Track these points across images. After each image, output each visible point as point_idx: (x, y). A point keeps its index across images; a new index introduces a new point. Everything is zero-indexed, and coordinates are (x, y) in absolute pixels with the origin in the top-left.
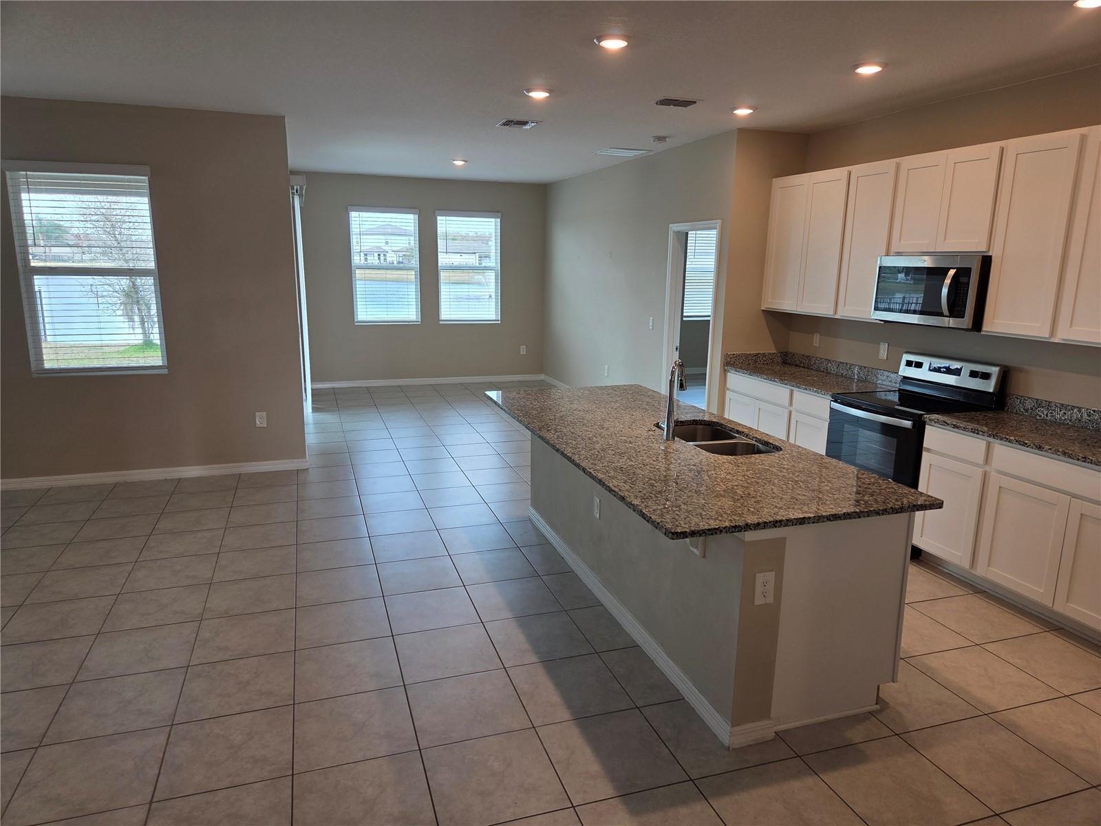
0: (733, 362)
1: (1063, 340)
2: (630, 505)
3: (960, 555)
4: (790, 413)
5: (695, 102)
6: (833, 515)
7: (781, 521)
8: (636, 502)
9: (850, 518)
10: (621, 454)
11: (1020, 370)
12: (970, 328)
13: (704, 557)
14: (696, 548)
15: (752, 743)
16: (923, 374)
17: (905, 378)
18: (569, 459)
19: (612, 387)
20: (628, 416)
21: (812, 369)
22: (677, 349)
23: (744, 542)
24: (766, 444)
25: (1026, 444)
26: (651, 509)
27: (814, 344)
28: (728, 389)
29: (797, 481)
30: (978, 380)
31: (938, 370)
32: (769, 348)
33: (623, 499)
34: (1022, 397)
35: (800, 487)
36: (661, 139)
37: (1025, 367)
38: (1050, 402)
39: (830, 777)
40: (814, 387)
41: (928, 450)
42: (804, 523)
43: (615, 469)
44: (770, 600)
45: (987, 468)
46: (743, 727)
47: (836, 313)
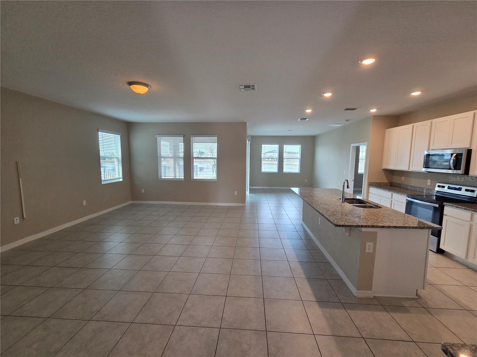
0: (371, 184)
2: (325, 217)
3: (461, 253)
4: (392, 200)
5: (356, 109)
6: (395, 226)
7: (375, 226)
8: (326, 216)
9: (402, 228)
10: (326, 205)
12: (463, 173)
13: (350, 236)
14: (347, 233)
15: (365, 297)
16: (446, 190)
17: (438, 191)
18: (309, 205)
21: (401, 188)
22: (353, 180)
23: (362, 231)
24: (377, 206)
26: (331, 219)
27: (402, 180)
28: (370, 193)
29: (384, 216)
30: (469, 192)
31: (452, 188)
32: (385, 181)
33: (323, 215)
35: (385, 218)
36: (347, 120)
39: (394, 314)
40: (400, 192)
41: (446, 215)
42: (384, 228)
43: (323, 208)
44: (371, 251)
45: (472, 223)
46: (361, 291)
47: (409, 169)
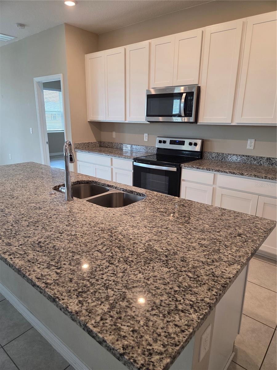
0: (79, 147)
1: (237, 123)
4: (112, 169)
11: (208, 141)
16: (166, 145)
19: (15, 165)
20: (32, 184)
21: (114, 148)
22: (47, 143)
25: (235, 173)
27: (113, 137)
28: (78, 160)
30: (192, 146)
31: (174, 143)
32: (93, 140)
34: (211, 152)
36: (22, 25)
37: (210, 139)
38: (223, 154)
41: (184, 180)
47: (125, 120)
